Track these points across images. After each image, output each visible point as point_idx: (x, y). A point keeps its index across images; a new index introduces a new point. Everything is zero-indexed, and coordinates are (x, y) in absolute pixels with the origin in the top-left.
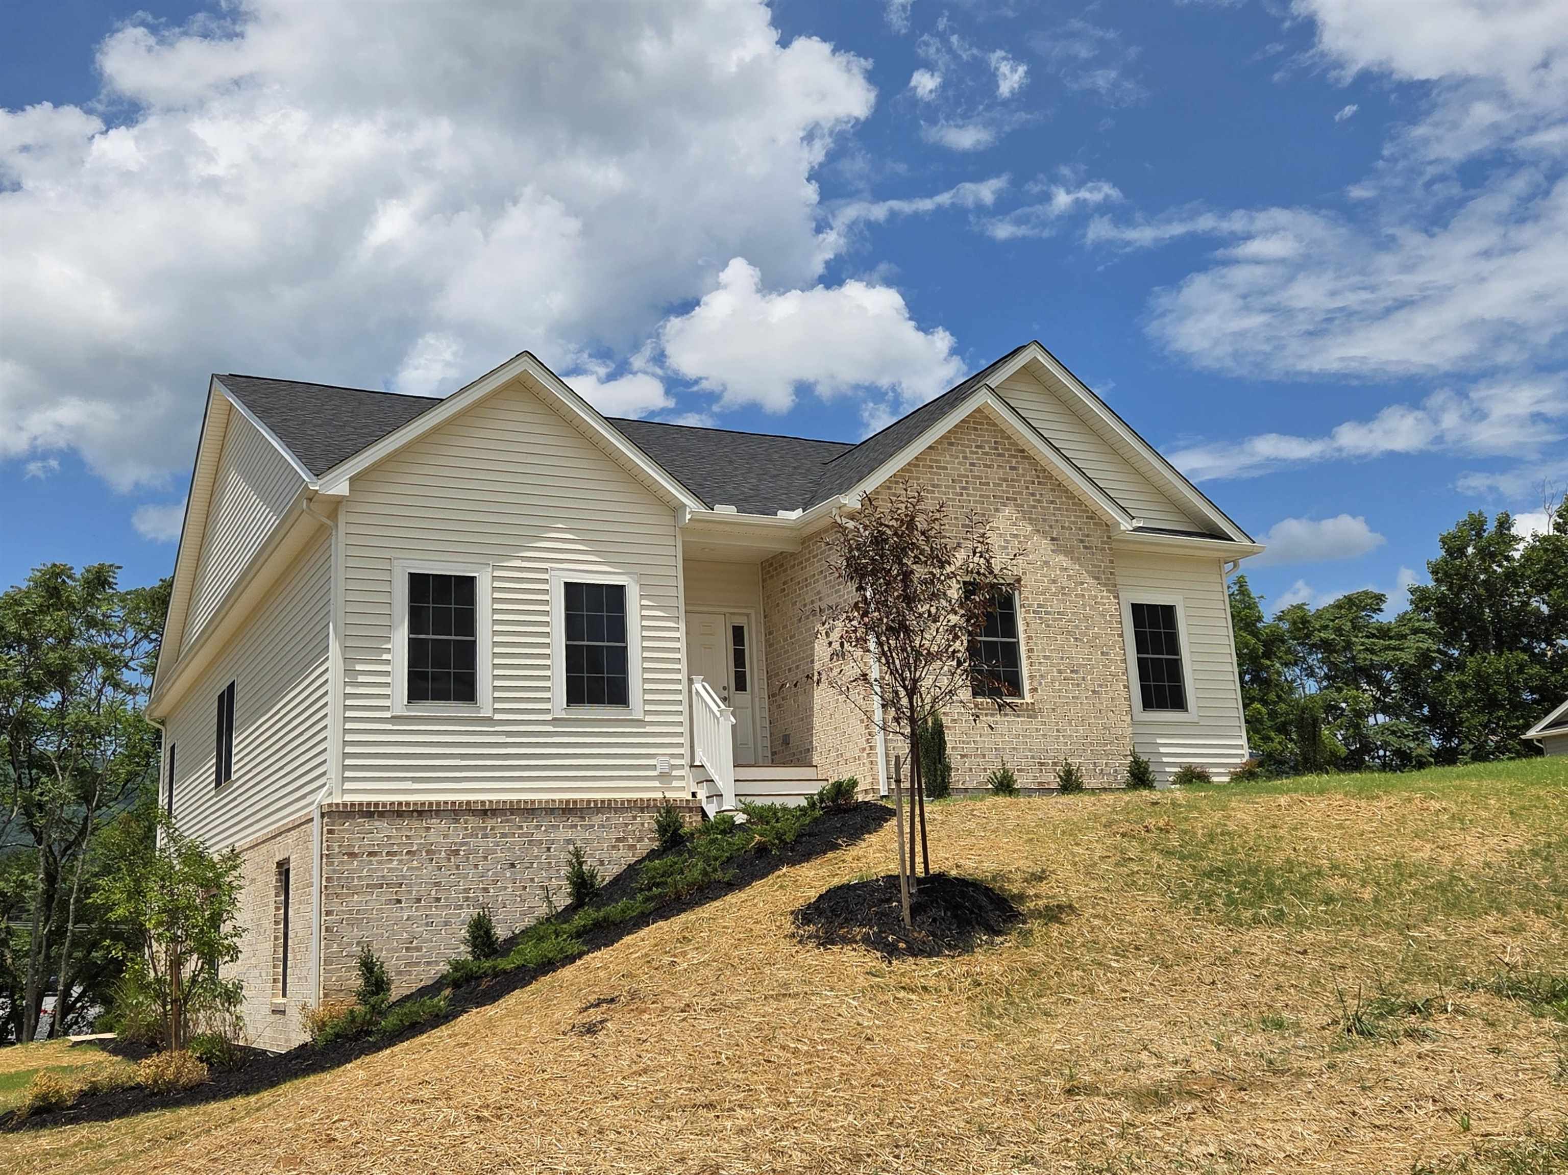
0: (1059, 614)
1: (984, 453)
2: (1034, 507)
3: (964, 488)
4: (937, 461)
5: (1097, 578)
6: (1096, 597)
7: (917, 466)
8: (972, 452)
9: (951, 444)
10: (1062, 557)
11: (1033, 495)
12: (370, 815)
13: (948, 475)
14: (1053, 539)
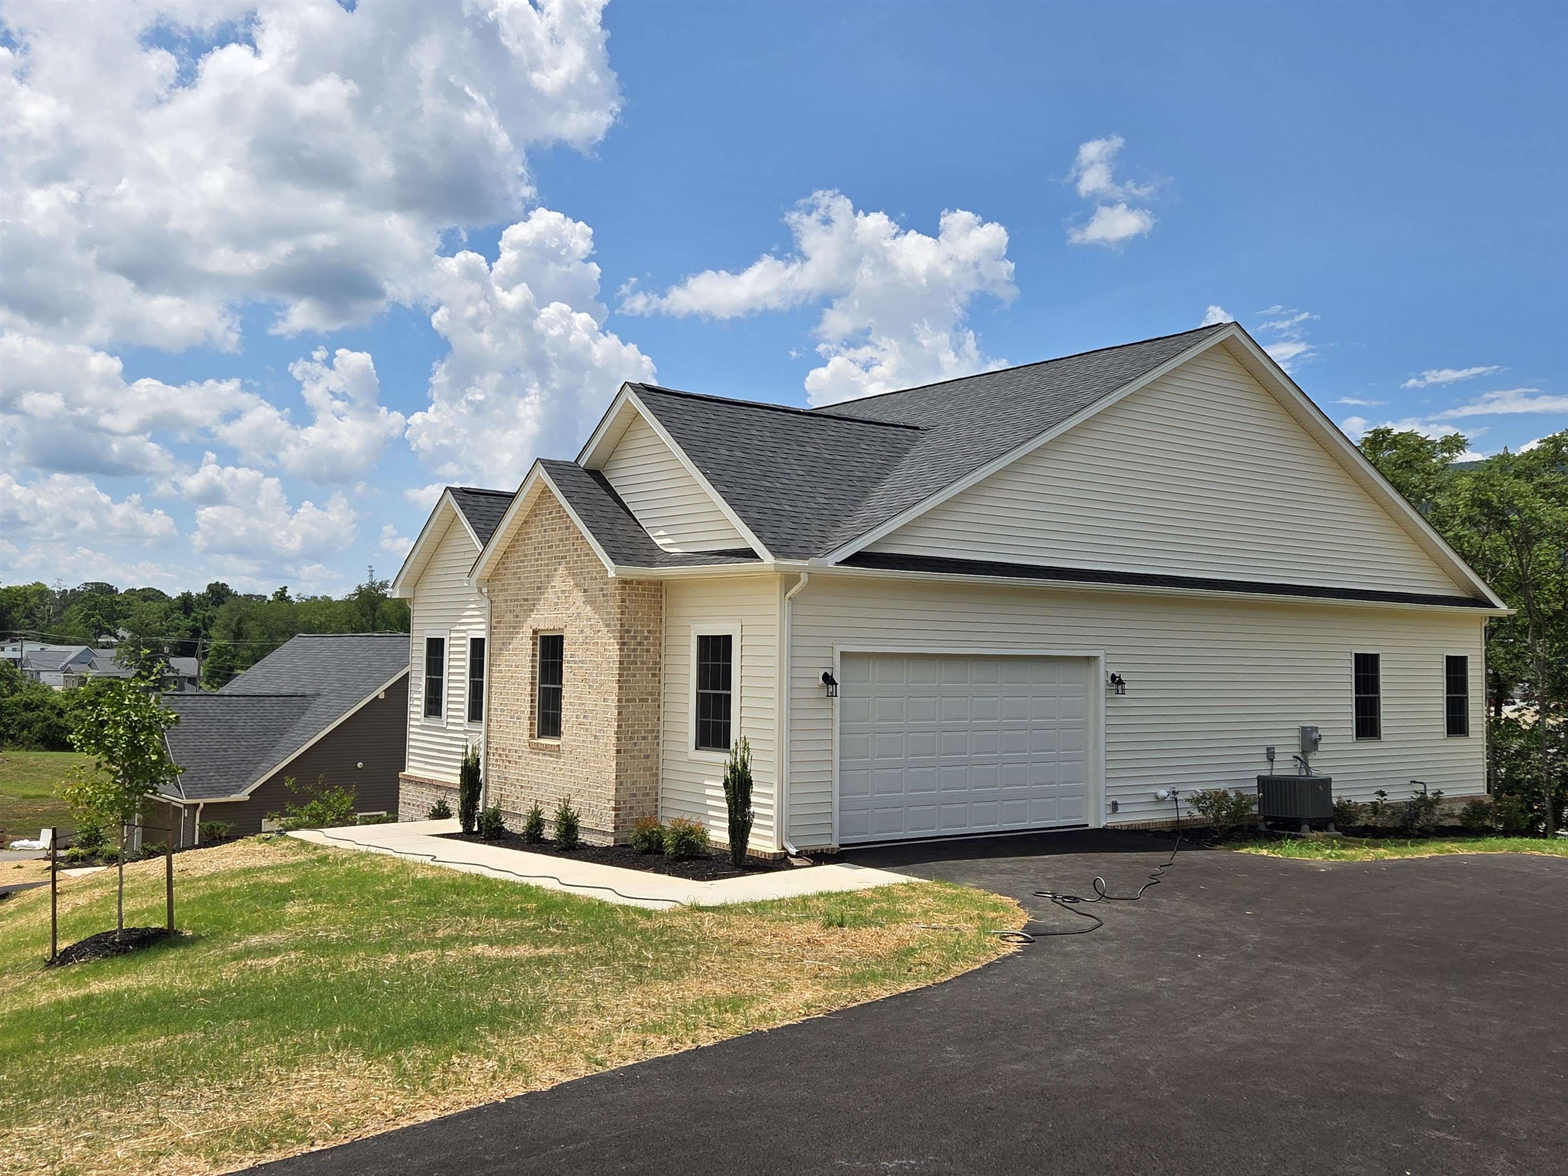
0: (582, 662)
1: (553, 518)
2: (576, 562)
3: (540, 554)
4: (528, 533)
5: (608, 625)
6: (605, 644)
7: (518, 540)
8: (547, 519)
9: (536, 516)
10: (589, 608)
11: (576, 550)
12: (409, 781)
13: (533, 544)
14: (585, 591)
